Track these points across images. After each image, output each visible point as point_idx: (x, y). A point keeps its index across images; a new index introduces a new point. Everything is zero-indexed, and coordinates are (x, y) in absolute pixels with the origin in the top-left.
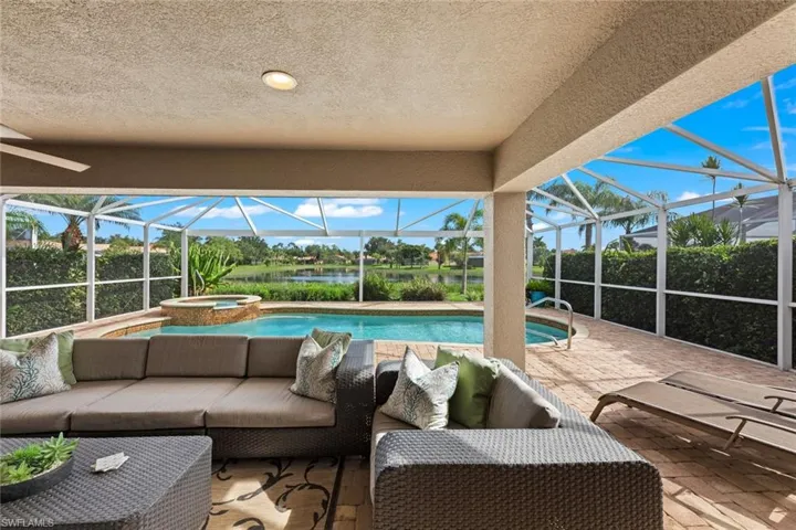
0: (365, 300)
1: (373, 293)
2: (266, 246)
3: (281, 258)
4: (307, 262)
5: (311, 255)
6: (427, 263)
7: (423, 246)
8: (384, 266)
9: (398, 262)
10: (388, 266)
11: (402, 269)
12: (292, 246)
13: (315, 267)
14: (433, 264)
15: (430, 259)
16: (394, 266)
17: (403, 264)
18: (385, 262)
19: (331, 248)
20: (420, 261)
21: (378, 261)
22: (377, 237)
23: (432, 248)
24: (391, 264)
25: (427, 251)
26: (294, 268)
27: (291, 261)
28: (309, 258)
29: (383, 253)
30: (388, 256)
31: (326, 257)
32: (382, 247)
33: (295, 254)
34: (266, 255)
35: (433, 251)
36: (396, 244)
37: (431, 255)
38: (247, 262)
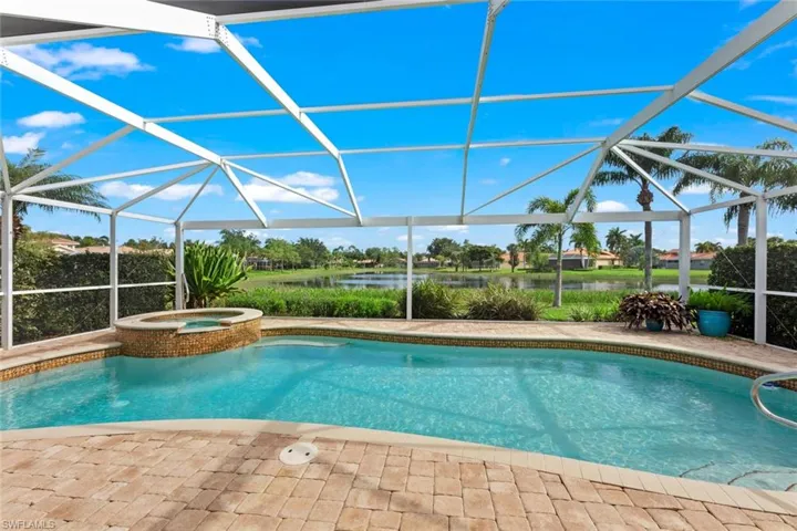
0: (415, 316)
1: (427, 306)
2: (324, 248)
3: (340, 261)
4: (367, 265)
5: (371, 258)
6: (498, 266)
7: (493, 247)
8: (449, 269)
9: (465, 265)
10: (453, 269)
11: (469, 273)
12: (352, 250)
13: (375, 270)
14: (505, 267)
15: (502, 261)
16: (460, 269)
17: (470, 267)
18: (450, 265)
19: (392, 251)
20: (490, 263)
21: (442, 264)
22: (441, 237)
23: (504, 249)
24: (457, 267)
25: (498, 252)
26: (353, 271)
27: (351, 265)
28: (369, 261)
29: (448, 255)
30: (453, 258)
31: (386, 260)
32: (447, 249)
33: (354, 258)
34: (325, 258)
35: (504, 252)
36: (462, 245)
37: (503, 257)
38: (306, 265)
